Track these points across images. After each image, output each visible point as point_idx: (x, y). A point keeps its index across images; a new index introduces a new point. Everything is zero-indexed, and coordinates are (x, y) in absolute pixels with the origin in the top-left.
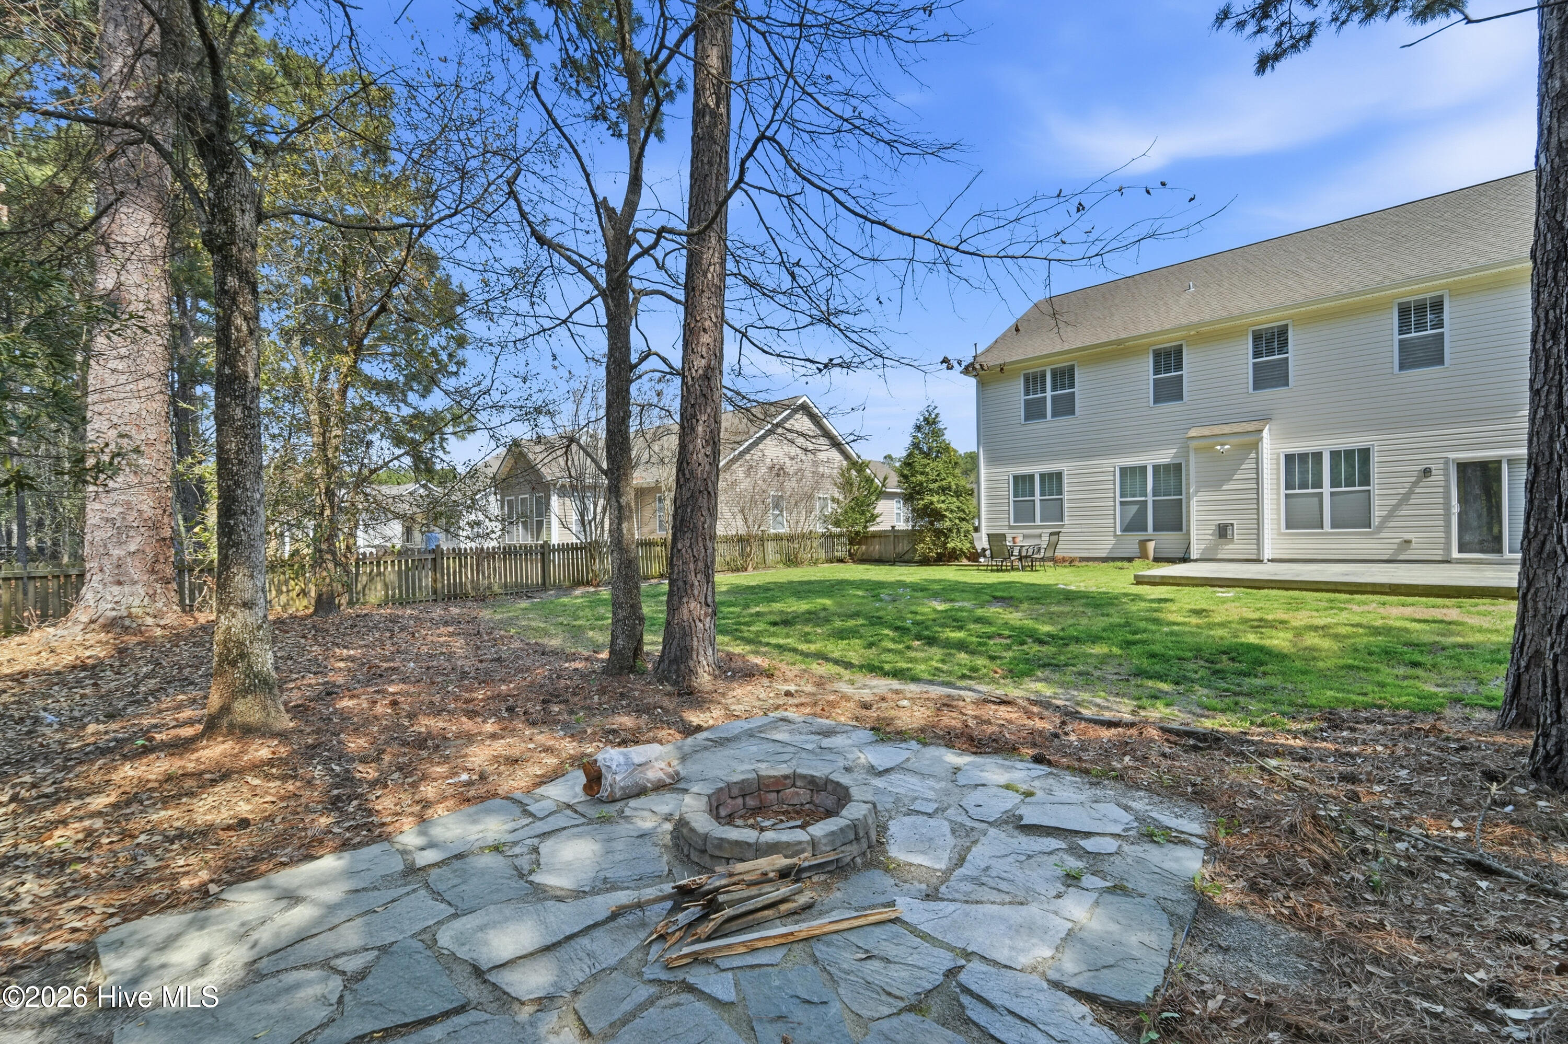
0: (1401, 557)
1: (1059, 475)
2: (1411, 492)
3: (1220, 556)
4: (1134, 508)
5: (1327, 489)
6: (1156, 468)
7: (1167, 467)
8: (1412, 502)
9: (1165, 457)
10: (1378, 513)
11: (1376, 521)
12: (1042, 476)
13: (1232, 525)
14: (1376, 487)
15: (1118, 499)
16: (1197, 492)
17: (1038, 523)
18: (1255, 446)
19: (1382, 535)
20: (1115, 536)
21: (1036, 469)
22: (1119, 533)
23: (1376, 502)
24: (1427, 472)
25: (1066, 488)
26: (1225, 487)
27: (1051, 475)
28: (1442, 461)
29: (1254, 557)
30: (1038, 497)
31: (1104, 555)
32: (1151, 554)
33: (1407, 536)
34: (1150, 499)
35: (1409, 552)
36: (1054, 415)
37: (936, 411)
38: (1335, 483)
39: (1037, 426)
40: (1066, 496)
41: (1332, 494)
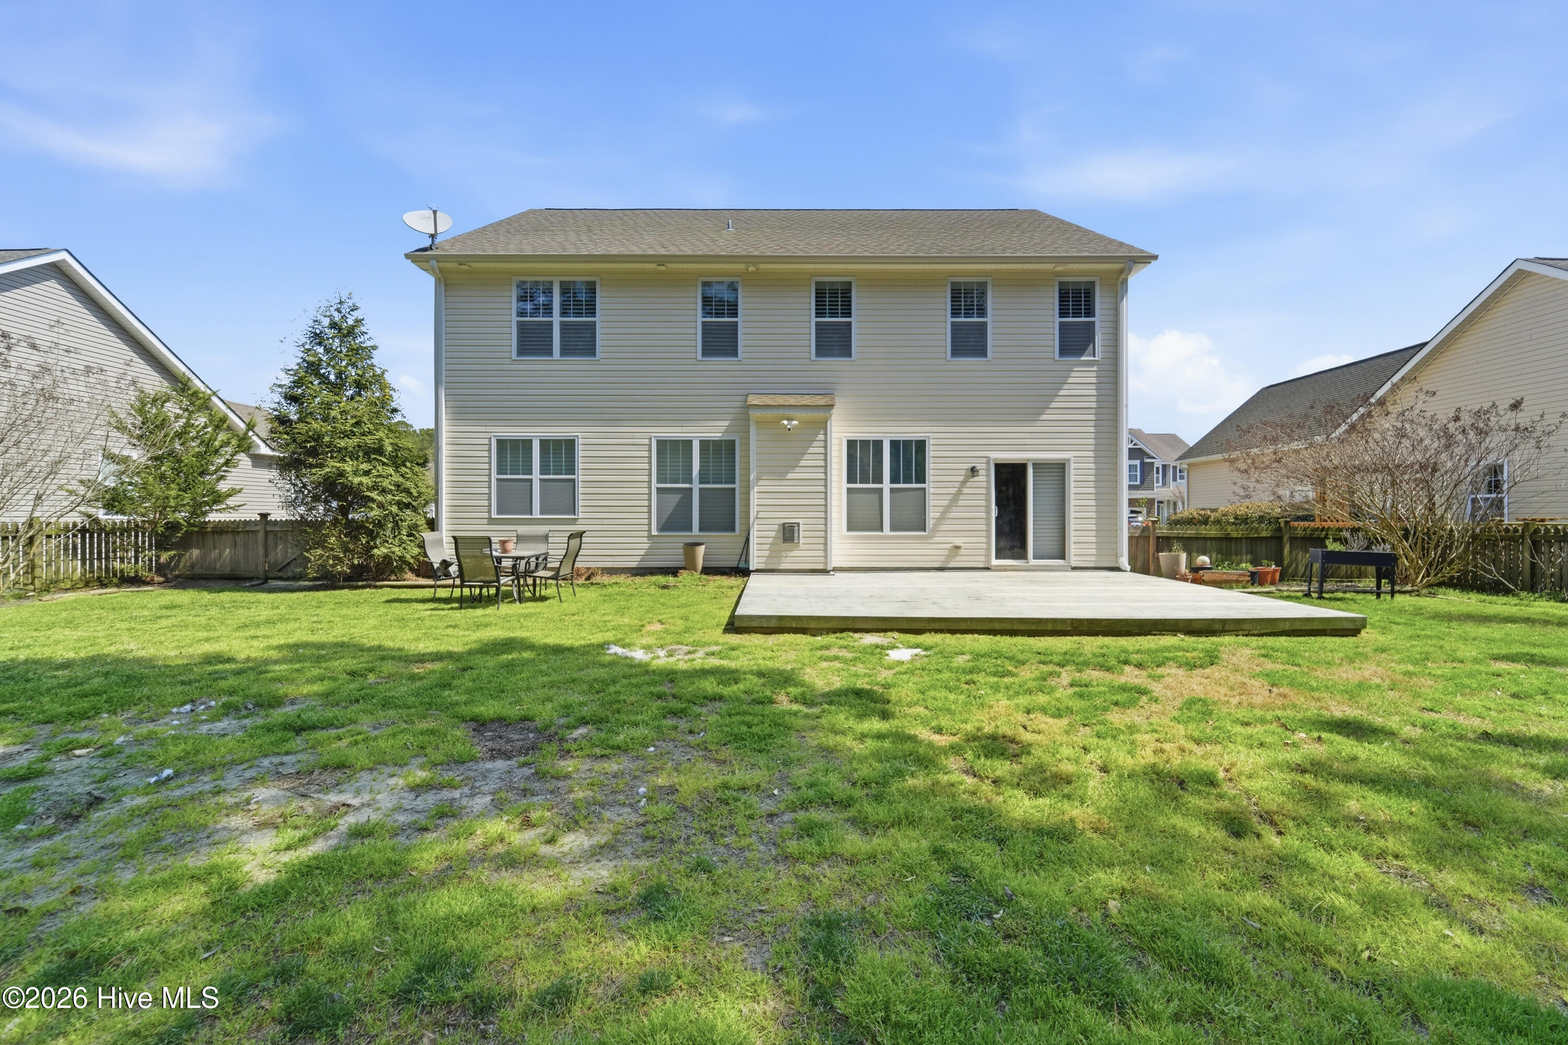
0: (952, 565)
1: (570, 444)
2: (959, 493)
3: (783, 566)
4: (677, 497)
5: (886, 485)
6: (704, 444)
7: (717, 444)
8: (960, 503)
9: (716, 431)
10: (932, 514)
11: (930, 523)
12: (544, 443)
13: (798, 524)
14: (931, 485)
15: (655, 485)
16: (759, 479)
17: (537, 514)
18: (823, 426)
19: (935, 540)
20: (650, 536)
21: (536, 433)
22: (654, 532)
23: (931, 502)
24: (973, 470)
25: (580, 464)
26: (790, 476)
27: (558, 443)
28: (984, 460)
29: (821, 567)
30: (536, 476)
31: (634, 565)
32: (700, 563)
33: (958, 541)
34: (696, 486)
35: (958, 558)
36: (565, 351)
37: (356, 314)
38: (894, 480)
39: (535, 364)
40: (580, 476)
41: (892, 490)
